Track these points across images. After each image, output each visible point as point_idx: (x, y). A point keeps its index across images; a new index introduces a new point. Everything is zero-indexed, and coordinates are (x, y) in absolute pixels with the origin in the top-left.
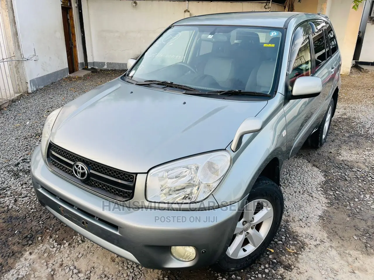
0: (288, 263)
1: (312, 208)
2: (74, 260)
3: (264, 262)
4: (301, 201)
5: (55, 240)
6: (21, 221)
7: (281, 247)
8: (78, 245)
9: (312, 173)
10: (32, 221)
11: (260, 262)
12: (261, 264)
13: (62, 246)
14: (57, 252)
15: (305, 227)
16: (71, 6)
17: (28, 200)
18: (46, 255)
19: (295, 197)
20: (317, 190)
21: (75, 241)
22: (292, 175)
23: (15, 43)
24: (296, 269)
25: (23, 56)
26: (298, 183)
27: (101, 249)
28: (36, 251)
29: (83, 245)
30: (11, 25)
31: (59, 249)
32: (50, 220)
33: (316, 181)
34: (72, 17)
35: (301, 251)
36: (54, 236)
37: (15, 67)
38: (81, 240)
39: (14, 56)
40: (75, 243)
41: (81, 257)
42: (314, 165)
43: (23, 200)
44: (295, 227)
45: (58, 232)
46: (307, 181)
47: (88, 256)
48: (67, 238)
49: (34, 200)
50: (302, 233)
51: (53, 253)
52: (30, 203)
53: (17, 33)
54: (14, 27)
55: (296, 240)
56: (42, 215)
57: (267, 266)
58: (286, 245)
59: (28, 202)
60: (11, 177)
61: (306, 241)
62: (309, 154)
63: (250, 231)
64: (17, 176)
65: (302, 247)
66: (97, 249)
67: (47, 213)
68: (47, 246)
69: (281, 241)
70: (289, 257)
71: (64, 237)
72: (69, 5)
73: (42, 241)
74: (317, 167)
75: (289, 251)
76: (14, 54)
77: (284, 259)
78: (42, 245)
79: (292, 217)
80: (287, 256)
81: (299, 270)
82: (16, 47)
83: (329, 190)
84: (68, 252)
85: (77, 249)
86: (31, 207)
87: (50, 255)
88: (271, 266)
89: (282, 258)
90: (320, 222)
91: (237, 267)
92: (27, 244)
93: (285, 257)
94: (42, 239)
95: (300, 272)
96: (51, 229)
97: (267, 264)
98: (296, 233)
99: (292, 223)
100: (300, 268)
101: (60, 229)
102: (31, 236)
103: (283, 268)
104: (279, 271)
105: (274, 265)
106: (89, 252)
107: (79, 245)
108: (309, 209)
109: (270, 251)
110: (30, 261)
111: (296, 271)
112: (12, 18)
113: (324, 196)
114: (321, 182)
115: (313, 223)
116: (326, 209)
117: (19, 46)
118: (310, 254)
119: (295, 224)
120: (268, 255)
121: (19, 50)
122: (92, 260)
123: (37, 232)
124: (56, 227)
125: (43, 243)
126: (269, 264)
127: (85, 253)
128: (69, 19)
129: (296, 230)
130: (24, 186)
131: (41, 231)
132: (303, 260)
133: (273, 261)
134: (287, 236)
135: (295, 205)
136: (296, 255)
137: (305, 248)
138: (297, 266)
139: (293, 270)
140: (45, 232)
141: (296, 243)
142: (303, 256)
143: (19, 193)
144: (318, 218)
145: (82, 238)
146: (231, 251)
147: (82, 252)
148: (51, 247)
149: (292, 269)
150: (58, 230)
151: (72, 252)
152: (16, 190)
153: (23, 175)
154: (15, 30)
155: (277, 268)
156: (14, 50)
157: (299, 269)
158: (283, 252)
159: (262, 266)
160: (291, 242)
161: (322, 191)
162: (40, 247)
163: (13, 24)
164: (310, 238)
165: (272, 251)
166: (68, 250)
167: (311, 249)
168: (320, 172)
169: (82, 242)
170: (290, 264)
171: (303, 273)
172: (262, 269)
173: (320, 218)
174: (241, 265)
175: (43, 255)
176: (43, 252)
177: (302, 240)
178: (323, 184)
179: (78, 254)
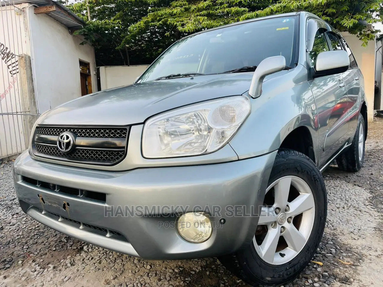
0: (345, 276)
1: (363, 221)
2: (58, 284)
3: (311, 276)
4: (347, 215)
5: (38, 264)
6: (2, 246)
7: (332, 260)
8: (66, 268)
9: (355, 191)
10: (15, 246)
11: (305, 276)
12: (307, 278)
13: (46, 270)
14: (38, 275)
15: (358, 239)
16: (90, 74)
17: (16, 228)
18: (23, 279)
19: (339, 212)
20: (365, 205)
21: (62, 264)
22: (330, 193)
23: (31, 99)
24: (357, 281)
25: (38, 112)
26: (339, 200)
27: (94, 272)
28: (13, 274)
29: (71, 268)
30: (28, 82)
31: (41, 273)
32: (37, 245)
33: (361, 197)
34: (90, 83)
35: (359, 262)
36: (38, 260)
37: (29, 122)
38: (70, 263)
39: (29, 111)
40: (63, 266)
41: (67, 281)
42: (355, 185)
43: (10, 228)
44: (345, 239)
45: (43, 257)
46: (350, 197)
47: (77, 279)
48: (53, 262)
49: (23, 227)
50: (356, 245)
51: (33, 277)
52: (18, 230)
53: (34, 90)
54: (31, 84)
55: (351, 252)
56: (28, 241)
57: (316, 279)
58: (337, 257)
59: (16, 229)
60: (3, 209)
61: (364, 252)
62: (347, 177)
63: (286, 224)
64: (10, 208)
65: (360, 258)
66: (89, 272)
67: (35, 239)
68: (27, 269)
69: (331, 253)
70: (345, 269)
71: (50, 261)
72: (88, 72)
73: (23, 265)
74: (359, 186)
75: (344, 263)
76: (29, 109)
77: (339, 272)
78: (21, 268)
79: (340, 231)
80: (342, 268)
81: (362, 283)
82: (32, 103)
83: (379, 204)
84: (52, 275)
85: (64, 272)
86: (18, 234)
87: (28, 279)
88: (322, 280)
89: (335, 270)
90: (377, 233)
91: (273, 277)
92: (3, 268)
93: (339, 270)
94: (23, 263)
95: (363, 285)
96: (36, 253)
97: (316, 278)
98: (349, 245)
99: (341, 237)
100: (363, 281)
101: (46, 254)
102: (10, 260)
103: (339, 281)
104: (333, 285)
105: (326, 278)
106: (77, 276)
107: (68, 268)
108: (359, 222)
109: (318, 265)
110: (2, 285)
111: (358, 284)
112: (30, 76)
113: (375, 210)
114: (367, 198)
115: (369, 235)
116: (381, 221)
117: (35, 102)
118: (372, 265)
119: (345, 237)
120: (316, 268)
121: (35, 107)
122: (81, 284)
123: (19, 256)
124: (42, 252)
125: (23, 267)
126: (319, 278)
127: (72, 277)
128: (87, 85)
129: (347, 242)
130: (15, 216)
131: (24, 255)
132: (364, 272)
133: (324, 274)
134: (337, 248)
135: (341, 220)
136: (354, 267)
137: (364, 259)
138: (358, 278)
139: (353, 283)
140: (28, 256)
141: (351, 255)
142: (363, 267)
143: (8, 222)
144: (373, 229)
145: (71, 262)
146: (264, 250)
147: (69, 276)
148: (32, 272)
149: (351, 283)
150: (43, 255)
151: (58, 275)
152: (5, 220)
153: (17, 208)
154: (31, 87)
155: (330, 282)
156: (29, 106)
157: (361, 281)
158: (335, 265)
159: (309, 280)
160: (344, 254)
161: (371, 205)
162: (18, 271)
163: (30, 81)
164: (369, 249)
165: (321, 264)
166: (52, 274)
167: (372, 260)
168: (364, 190)
169: (71, 266)
170: (348, 276)
171: (368, 285)
172: (310, 283)
173: (376, 230)
174: (280, 275)
175: (21, 279)
176: (20, 276)
177: (359, 252)
178: (371, 199)
179: (65, 277)
